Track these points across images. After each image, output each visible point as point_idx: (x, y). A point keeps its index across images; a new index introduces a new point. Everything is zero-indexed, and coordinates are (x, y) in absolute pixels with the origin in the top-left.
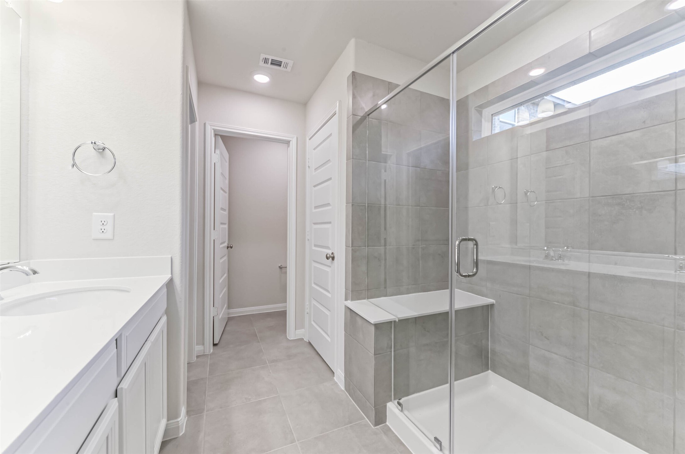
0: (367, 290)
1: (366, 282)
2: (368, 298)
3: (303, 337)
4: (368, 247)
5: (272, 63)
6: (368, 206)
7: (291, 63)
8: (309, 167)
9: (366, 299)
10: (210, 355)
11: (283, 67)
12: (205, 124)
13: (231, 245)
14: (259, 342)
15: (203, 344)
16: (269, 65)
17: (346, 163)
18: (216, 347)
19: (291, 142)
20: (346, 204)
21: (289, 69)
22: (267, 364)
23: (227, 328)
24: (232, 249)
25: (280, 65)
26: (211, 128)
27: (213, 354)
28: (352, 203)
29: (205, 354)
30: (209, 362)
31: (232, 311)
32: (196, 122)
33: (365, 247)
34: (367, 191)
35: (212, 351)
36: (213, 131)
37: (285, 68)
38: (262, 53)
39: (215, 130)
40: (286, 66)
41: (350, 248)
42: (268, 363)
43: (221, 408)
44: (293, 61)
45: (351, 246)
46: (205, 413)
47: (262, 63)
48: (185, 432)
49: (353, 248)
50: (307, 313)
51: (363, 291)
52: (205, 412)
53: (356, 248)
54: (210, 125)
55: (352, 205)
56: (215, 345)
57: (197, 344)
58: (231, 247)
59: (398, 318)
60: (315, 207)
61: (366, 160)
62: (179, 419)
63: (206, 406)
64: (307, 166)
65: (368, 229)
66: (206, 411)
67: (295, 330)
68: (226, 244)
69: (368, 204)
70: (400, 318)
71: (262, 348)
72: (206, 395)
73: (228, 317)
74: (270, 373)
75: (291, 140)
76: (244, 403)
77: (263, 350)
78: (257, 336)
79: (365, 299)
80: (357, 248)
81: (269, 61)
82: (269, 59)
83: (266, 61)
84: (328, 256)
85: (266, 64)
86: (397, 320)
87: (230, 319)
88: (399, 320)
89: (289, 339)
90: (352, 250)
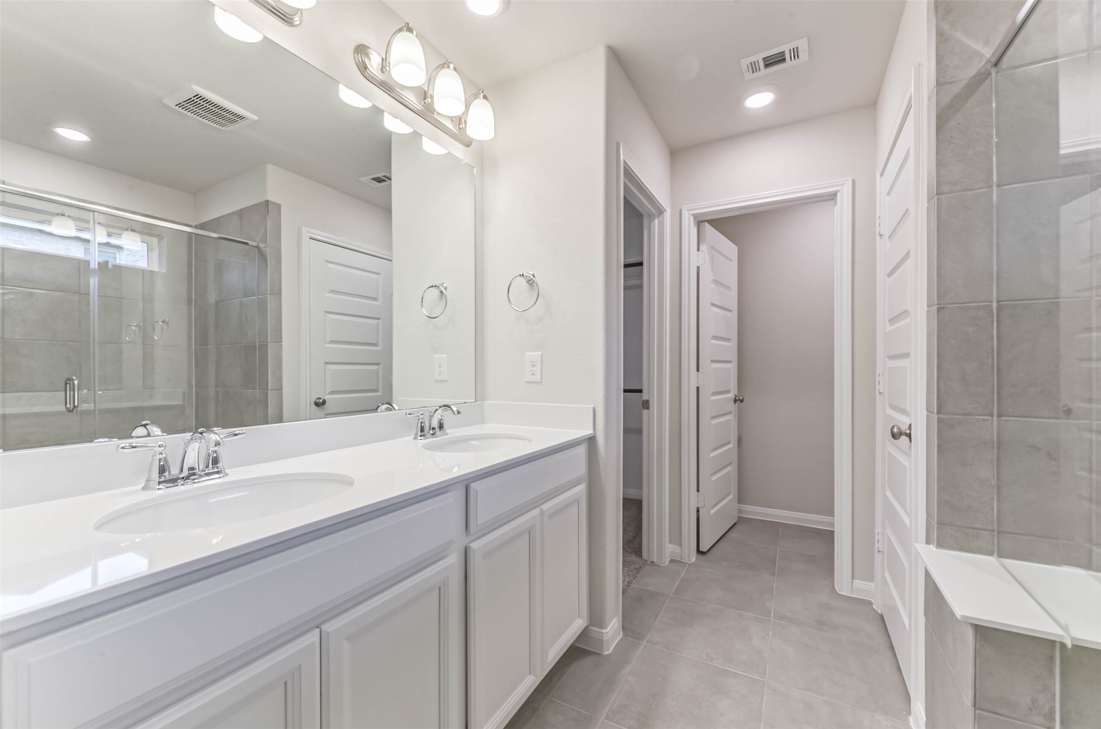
0: (999, 532)
1: (993, 509)
2: (1001, 555)
3: (873, 600)
4: (999, 416)
5: (767, 66)
6: (999, 309)
7: (802, 44)
8: (881, 235)
9: (995, 555)
10: (689, 565)
11: (791, 60)
12: (681, 211)
13: (741, 397)
14: (774, 575)
15: (680, 545)
16: (764, 71)
17: (928, 208)
18: (701, 557)
19: (838, 194)
20: (928, 307)
21: (804, 55)
22: (770, 617)
23: (732, 534)
24: (743, 403)
25: (784, 60)
26: (689, 214)
27: (693, 565)
28: (937, 304)
29: (683, 561)
30: (682, 575)
31: (746, 507)
32: (665, 213)
33: (992, 415)
34: (995, 269)
35: (694, 560)
36: (692, 218)
37: (795, 59)
38: (742, 59)
39: (695, 216)
40: (795, 53)
41: (933, 415)
42: (772, 617)
43: (667, 648)
44: (806, 38)
45: (936, 412)
46: (644, 643)
47: (749, 76)
48: (611, 653)
49: (941, 416)
50: (879, 551)
51: (984, 532)
52: (645, 641)
53: (956, 417)
54: (688, 210)
55: (939, 310)
56: (699, 551)
57: (671, 542)
58: (742, 401)
59: (1072, 639)
60: (889, 321)
61: (991, 187)
62: (604, 631)
63: (649, 635)
64: (878, 233)
65: (998, 370)
66: (647, 642)
67: (853, 578)
68: (731, 395)
69: (998, 302)
70: (1078, 639)
71: (775, 586)
72: (657, 620)
73: (739, 517)
74: (768, 635)
75: (838, 191)
76: (701, 659)
77: (774, 592)
78: (775, 563)
79: (991, 554)
80: (960, 417)
81: (758, 64)
82: (758, 61)
83: (754, 67)
84: (895, 430)
85: (756, 71)
86: (1069, 645)
87: (740, 522)
88: (1073, 646)
89: (839, 592)
90: (939, 421)
